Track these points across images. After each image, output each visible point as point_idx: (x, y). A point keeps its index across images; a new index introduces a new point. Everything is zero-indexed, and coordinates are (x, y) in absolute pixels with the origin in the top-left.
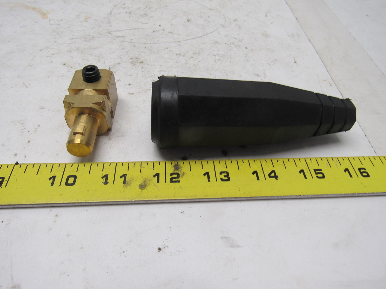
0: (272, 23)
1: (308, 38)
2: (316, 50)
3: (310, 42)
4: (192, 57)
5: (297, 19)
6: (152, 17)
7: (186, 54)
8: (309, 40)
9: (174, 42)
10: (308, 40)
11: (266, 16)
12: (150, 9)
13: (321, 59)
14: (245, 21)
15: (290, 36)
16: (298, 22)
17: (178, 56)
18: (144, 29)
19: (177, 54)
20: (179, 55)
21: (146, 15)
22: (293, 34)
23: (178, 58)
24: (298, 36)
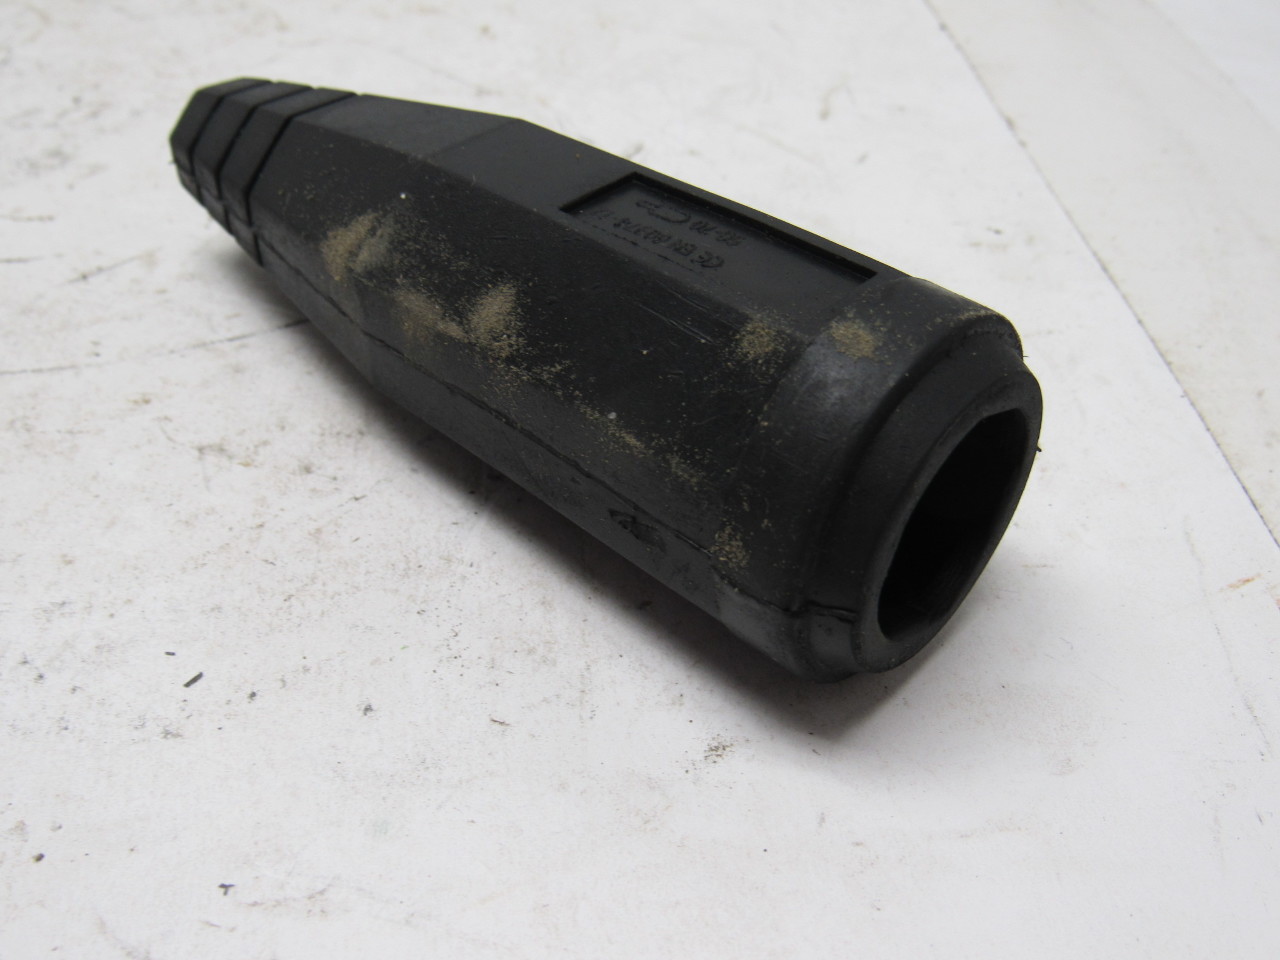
0: (862, 159)
1: (1095, 254)
2: (1153, 341)
3: (1111, 279)
4: (308, 470)
5: (1010, 123)
6: (95, 169)
7: (265, 443)
8: (1105, 269)
9: (203, 345)
10: (1097, 267)
11: (825, 115)
12: (95, 115)
13: (1192, 404)
14: (693, 153)
15: (976, 245)
16: (1023, 144)
17: (211, 458)
18: (20, 260)
19: (201, 450)
20: (221, 450)
21: (59, 155)
22: (998, 232)
23: (207, 480)
24: (1030, 241)
